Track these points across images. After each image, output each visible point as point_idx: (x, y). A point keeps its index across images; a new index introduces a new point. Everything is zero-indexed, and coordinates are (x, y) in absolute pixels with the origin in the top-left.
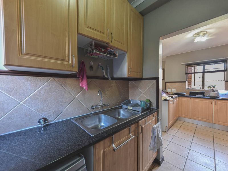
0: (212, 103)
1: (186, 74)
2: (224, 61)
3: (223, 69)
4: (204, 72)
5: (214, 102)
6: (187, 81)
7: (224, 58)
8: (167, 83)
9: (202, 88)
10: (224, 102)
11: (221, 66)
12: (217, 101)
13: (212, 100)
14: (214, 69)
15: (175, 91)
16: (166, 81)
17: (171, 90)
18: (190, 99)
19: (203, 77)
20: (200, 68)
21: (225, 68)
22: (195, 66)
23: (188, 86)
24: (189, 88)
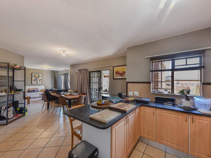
0: (187, 120)
1: (151, 71)
2: (201, 53)
3: (198, 65)
4: (173, 70)
5: (190, 118)
6: (152, 81)
7: (202, 49)
8: (128, 84)
9: (171, 92)
10: (206, 121)
11: (195, 61)
12: (195, 117)
13: (187, 115)
14: (186, 65)
15: (138, 95)
16: (127, 81)
17: (133, 94)
18: (155, 110)
19: (172, 76)
20: (168, 64)
21: (200, 63)
22: (162, 61)
23: (154, 88)
24: (154, 92)
